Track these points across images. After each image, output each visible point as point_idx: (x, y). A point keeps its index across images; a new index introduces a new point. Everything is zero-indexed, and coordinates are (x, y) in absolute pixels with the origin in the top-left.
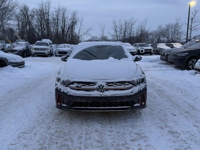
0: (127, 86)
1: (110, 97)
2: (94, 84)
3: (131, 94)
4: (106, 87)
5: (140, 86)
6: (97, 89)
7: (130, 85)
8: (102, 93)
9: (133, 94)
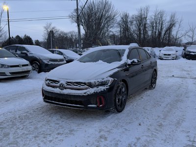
0: (82, 87)
1: (66, 95)
2: (58, 82)
3: (84, 94)
4: (65, 85)
5: (98, 89)
6: (59, 87)
7: (86, 86)
8: (61, 91)
9: (86, 94)
